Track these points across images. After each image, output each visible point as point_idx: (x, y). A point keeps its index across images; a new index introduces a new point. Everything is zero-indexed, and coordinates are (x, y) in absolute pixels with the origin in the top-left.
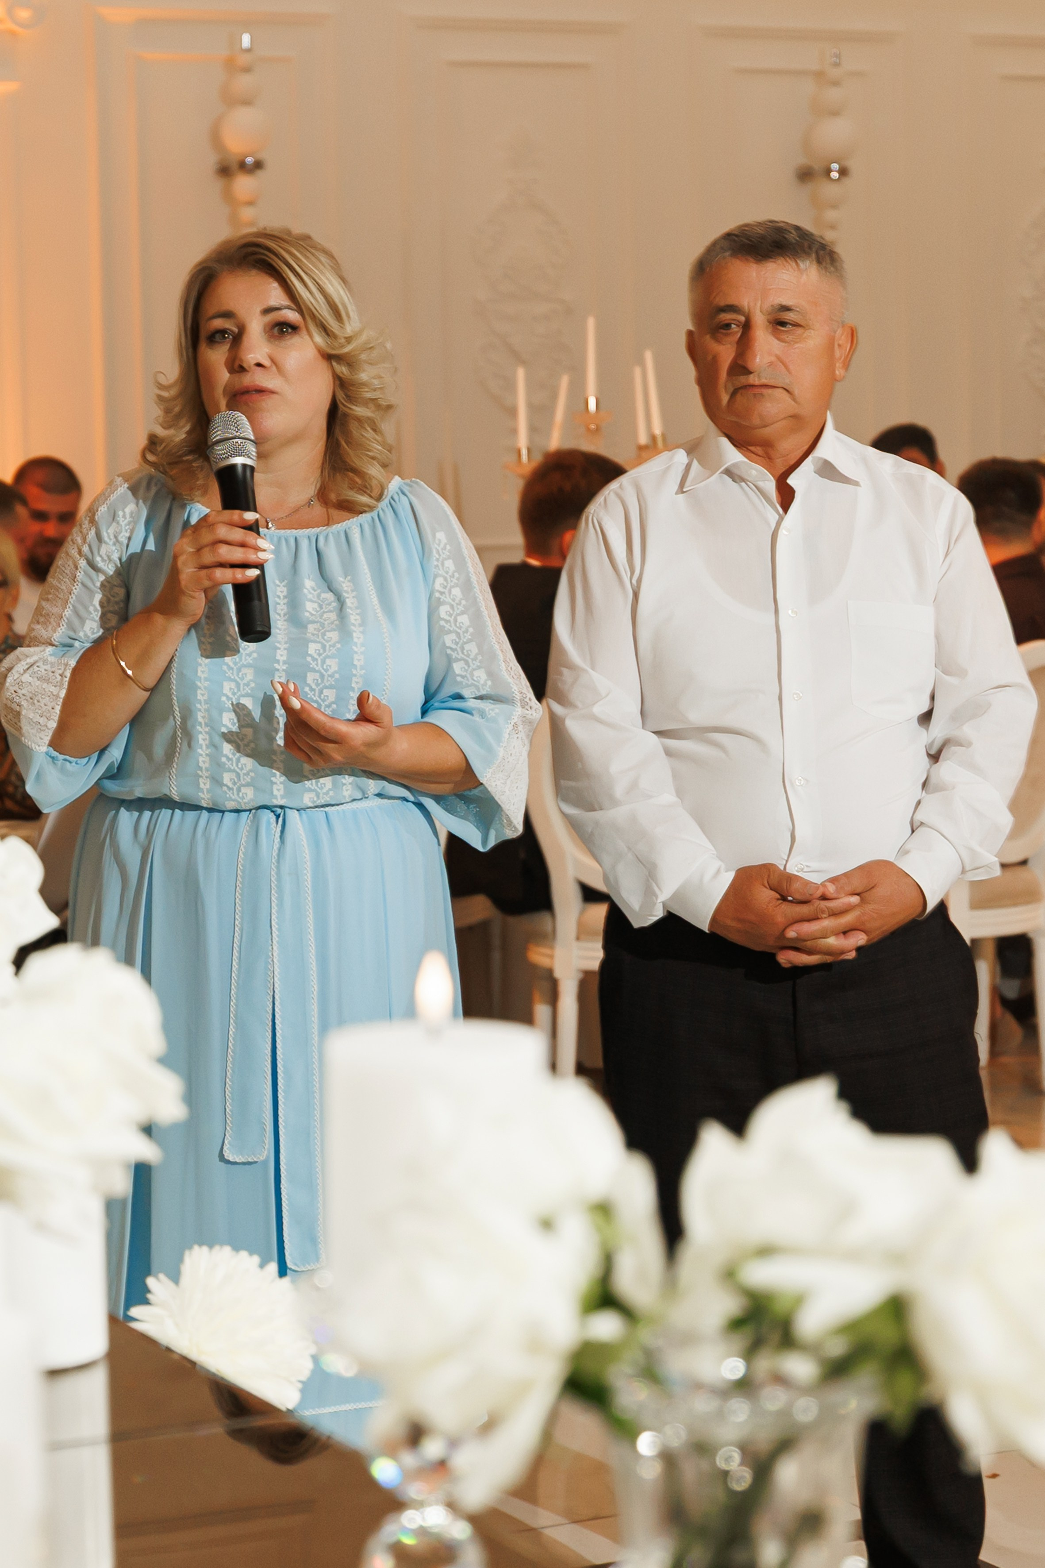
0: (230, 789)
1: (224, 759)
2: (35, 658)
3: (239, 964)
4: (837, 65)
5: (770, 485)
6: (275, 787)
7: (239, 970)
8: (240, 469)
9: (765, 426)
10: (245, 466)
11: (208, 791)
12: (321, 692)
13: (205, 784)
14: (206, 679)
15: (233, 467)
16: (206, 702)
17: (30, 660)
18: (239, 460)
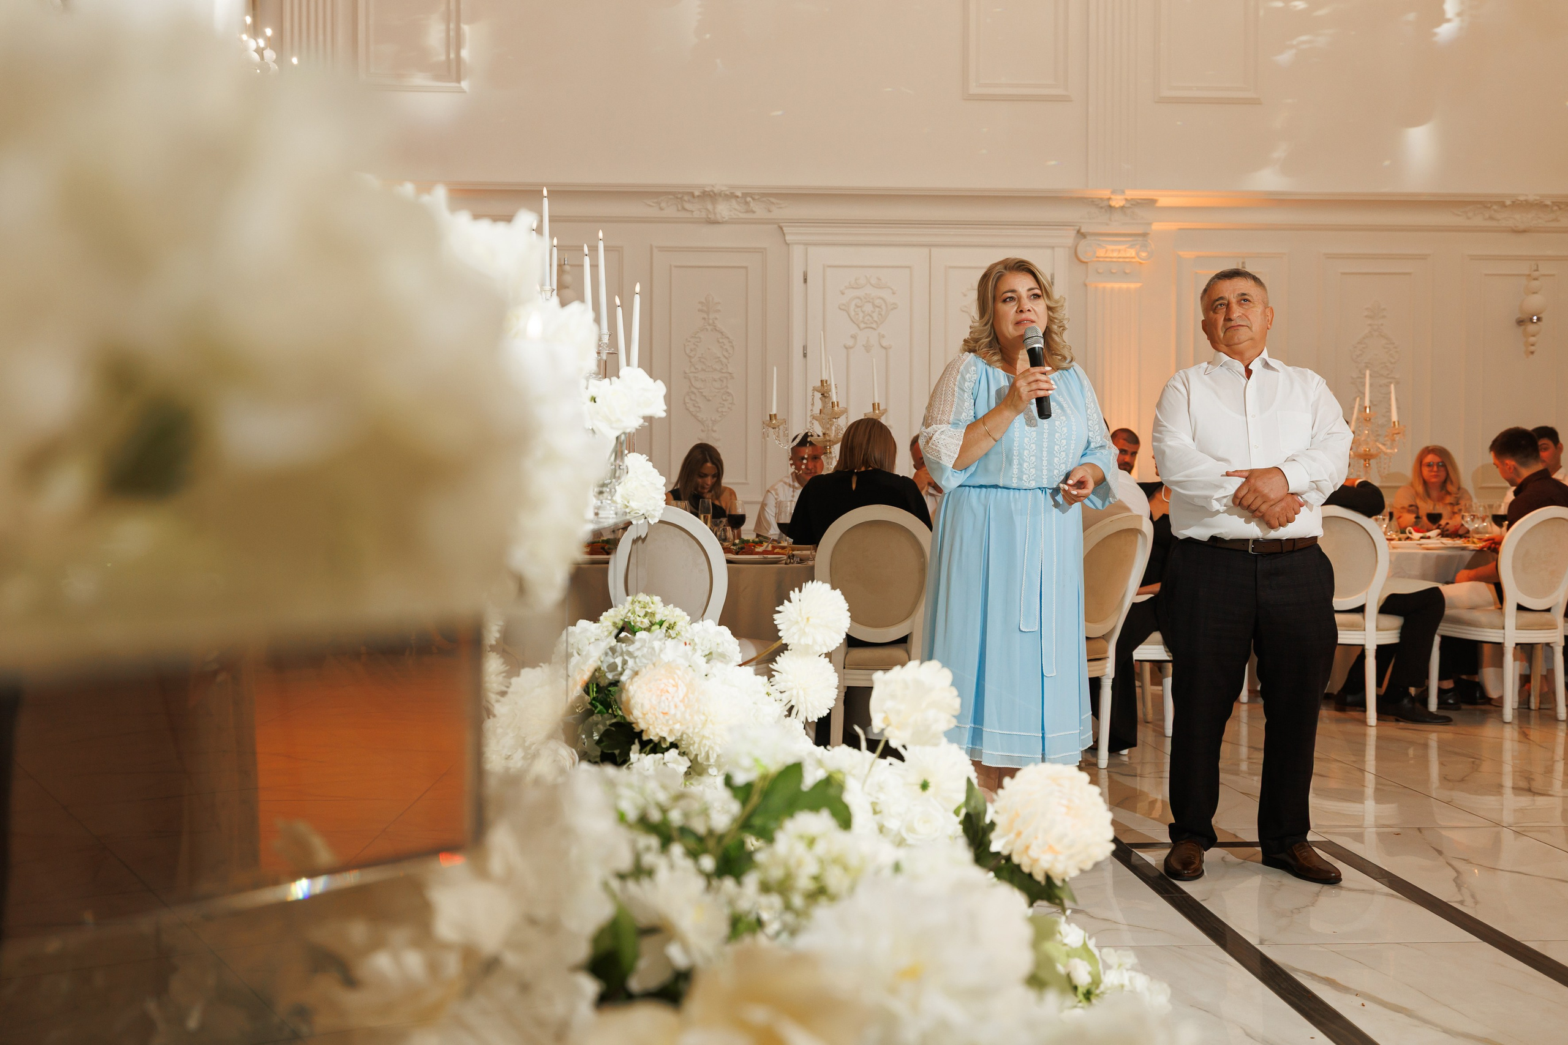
0: (1025, 482)
1: (1024, 469)
2: (944, 429)
3: (1028, 550)
4: (1537, 270)
5: (1243, 370)
6: (1044, 480)
7: (1028, 553)
8: (1037, 349)
9: (1240, 343)
10: (1039, 347)
11: (1016, 483)
12: (1061, 441)
13: (1015, 481)
14: (1018, 437)
15: (1035, 348)
16: (1018, 447)
17: (942, 430)
18: (1036, 346)
